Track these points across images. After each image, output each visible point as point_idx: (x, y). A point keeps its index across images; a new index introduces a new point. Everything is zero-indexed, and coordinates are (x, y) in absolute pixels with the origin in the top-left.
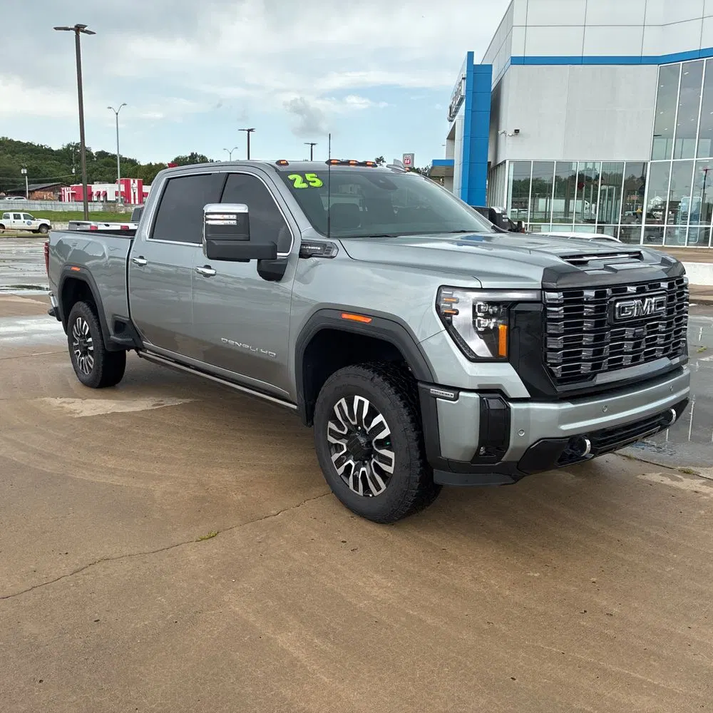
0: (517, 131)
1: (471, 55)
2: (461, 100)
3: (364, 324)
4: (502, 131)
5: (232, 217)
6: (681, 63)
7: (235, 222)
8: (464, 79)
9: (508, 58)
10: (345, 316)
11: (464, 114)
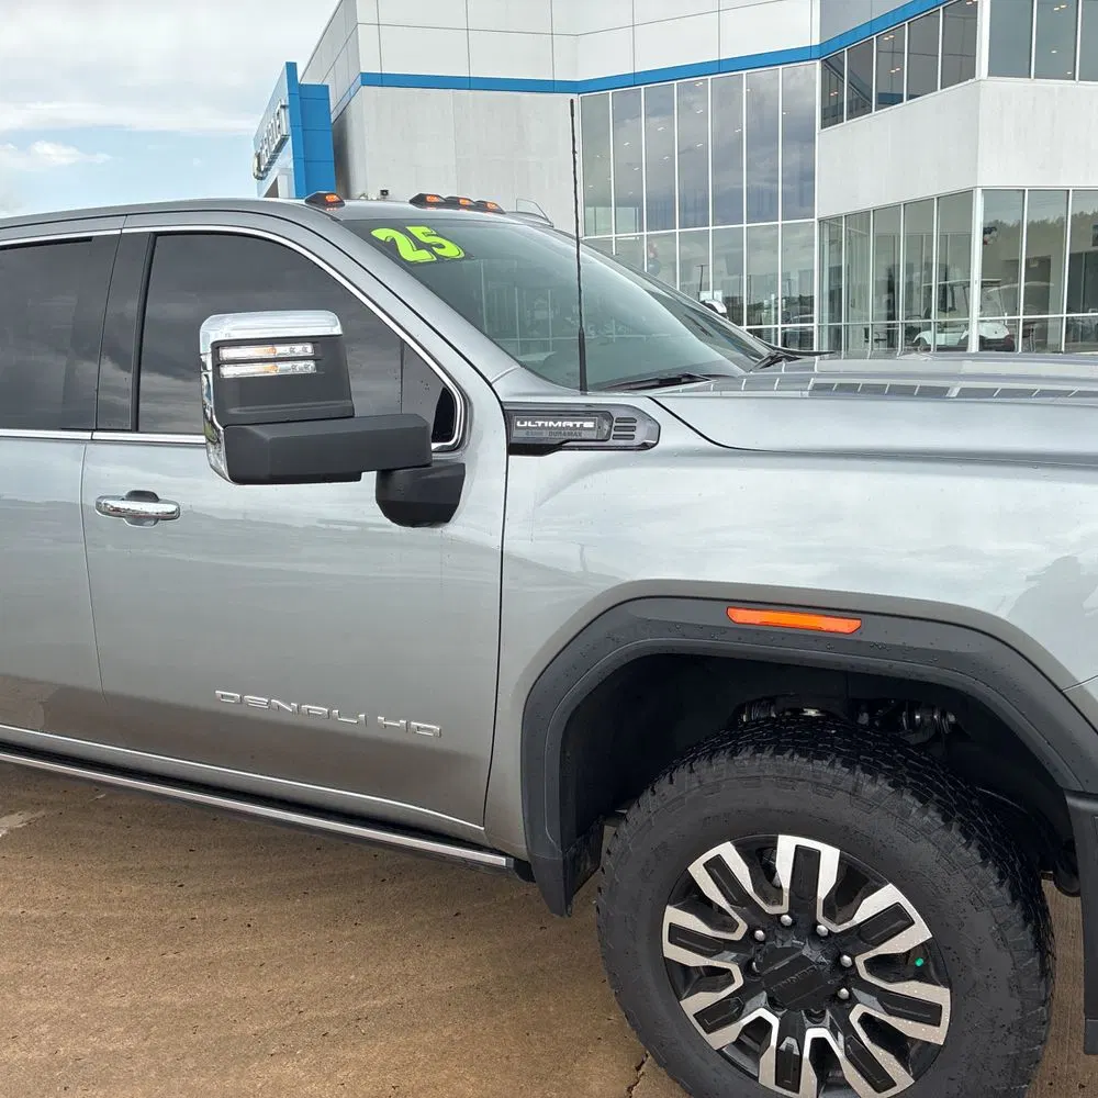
0: (384, 193)
1: (291, 67)
2: (283, 141)
3: (832, 640)
4: (360, 193)
5: (299, 349)
6: (610, 92)
7: (311, 364)
8: (283, 107)
9: (354, 75)
10: (742, 616)
11: (291, 166)
